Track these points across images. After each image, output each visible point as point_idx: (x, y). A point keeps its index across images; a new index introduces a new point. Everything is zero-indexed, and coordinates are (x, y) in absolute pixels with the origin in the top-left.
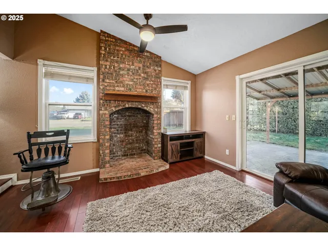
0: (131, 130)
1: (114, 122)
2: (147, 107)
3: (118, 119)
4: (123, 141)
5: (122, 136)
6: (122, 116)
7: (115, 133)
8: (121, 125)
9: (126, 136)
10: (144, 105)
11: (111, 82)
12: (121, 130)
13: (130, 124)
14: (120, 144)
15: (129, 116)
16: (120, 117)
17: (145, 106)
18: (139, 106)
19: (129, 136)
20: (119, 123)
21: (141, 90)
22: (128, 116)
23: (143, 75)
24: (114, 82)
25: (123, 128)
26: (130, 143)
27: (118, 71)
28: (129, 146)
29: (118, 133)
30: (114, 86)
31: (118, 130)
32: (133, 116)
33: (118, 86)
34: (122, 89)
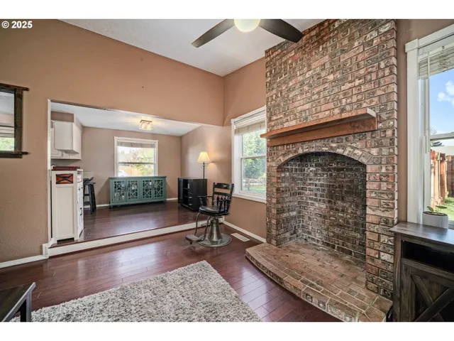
0: (343, 199)
1: (310, 180)
2: (344, 148)
3: (316, 174)
4: (325, 217)
5: (324, 206)
6: (324, 170)
7: (311, 199)
8: (322, 185)
9: (332, 209)
10: (334, 145)
11: (279, 117)
12: (321, 196)
13: (341, 187)
14: (319, 219)
15: (338, 170)
16: (320, 172)
17: (338, 147)
18: (325, 149)
19: (337, 210)
20: (317, 182)
21: (327, 113)
22: (335, 169)
23: (331, 77)
24: (282, 116)
25: (326, 191)
26: (340, 226)
27: (286, 96)
28: (337, 230)
29: (316, 200)
30: (282, 123)
31: (316, 195)
32: (347, 170)
33: (287, 121)
34: (293, 123)
